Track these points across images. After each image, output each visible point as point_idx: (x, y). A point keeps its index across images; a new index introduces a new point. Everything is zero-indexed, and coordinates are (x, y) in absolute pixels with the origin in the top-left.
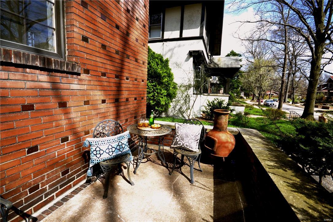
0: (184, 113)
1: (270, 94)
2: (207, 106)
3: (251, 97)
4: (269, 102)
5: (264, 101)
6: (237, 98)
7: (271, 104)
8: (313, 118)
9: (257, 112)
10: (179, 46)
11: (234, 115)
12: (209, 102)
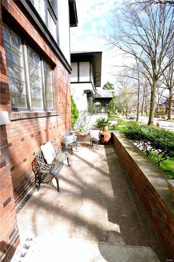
0: (83, 127)
1: (134, 110)
2: (96, 122)
3: (122, 113)
4: (132, 116)
5: (130, 115)
6: (113, 114)
7: (134, 117)
8: (153, 124)
9: (124, 123)
10: (78, 87)
11: (112, 126)
12: (97, 119)
